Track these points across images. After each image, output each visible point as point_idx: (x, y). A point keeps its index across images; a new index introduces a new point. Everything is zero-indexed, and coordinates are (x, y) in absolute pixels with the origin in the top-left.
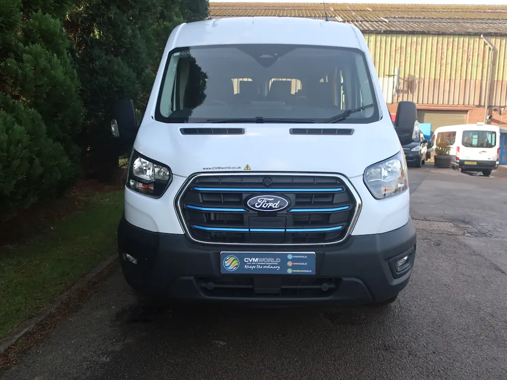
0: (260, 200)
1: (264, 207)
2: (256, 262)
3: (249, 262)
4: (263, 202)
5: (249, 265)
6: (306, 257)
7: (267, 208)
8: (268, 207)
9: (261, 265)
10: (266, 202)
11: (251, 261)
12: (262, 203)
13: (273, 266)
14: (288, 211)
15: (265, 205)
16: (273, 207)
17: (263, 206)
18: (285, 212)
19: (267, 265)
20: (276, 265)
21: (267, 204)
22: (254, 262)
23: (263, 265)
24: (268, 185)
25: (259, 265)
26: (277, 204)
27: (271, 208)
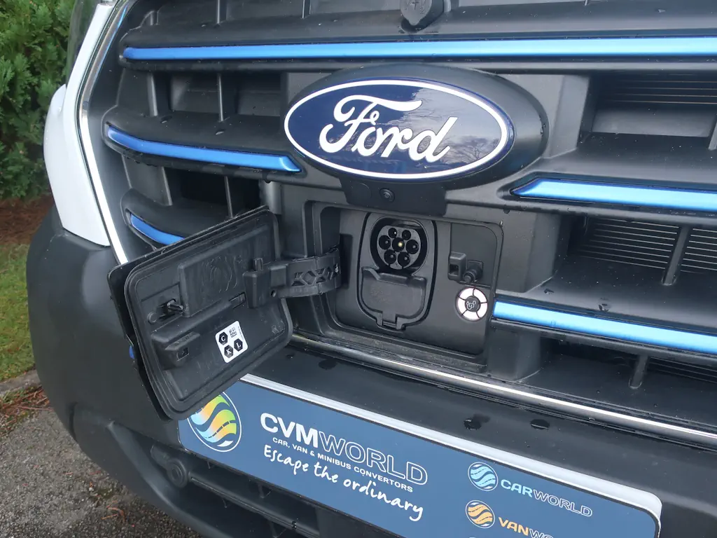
0: (345, 110)
1: (366, 153)
2: (310, 447)
3: (280, 434)
4: (361, 119)
5: (280, 448)
6: (586, 512)
7: (375, 162)
8: (386, 154)
9: (332, 469)
10: (372, 120)
11: (287, 434)
12: (355, 124)
13: (393, 492)
14: (512, 192)
15: (369, 143)
16: (415, 156)
17: (359, 146)
18: (491, 193)
19: (363, 481)
20: (404, 496)
21: (381, 138)
22: (302, 444)
23: (344, 474)
24: (414, 21)
25: (323, 463)
26: (436, 141)
27: (400, 160)
